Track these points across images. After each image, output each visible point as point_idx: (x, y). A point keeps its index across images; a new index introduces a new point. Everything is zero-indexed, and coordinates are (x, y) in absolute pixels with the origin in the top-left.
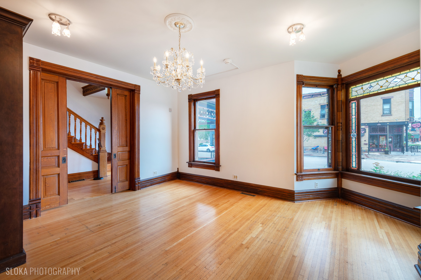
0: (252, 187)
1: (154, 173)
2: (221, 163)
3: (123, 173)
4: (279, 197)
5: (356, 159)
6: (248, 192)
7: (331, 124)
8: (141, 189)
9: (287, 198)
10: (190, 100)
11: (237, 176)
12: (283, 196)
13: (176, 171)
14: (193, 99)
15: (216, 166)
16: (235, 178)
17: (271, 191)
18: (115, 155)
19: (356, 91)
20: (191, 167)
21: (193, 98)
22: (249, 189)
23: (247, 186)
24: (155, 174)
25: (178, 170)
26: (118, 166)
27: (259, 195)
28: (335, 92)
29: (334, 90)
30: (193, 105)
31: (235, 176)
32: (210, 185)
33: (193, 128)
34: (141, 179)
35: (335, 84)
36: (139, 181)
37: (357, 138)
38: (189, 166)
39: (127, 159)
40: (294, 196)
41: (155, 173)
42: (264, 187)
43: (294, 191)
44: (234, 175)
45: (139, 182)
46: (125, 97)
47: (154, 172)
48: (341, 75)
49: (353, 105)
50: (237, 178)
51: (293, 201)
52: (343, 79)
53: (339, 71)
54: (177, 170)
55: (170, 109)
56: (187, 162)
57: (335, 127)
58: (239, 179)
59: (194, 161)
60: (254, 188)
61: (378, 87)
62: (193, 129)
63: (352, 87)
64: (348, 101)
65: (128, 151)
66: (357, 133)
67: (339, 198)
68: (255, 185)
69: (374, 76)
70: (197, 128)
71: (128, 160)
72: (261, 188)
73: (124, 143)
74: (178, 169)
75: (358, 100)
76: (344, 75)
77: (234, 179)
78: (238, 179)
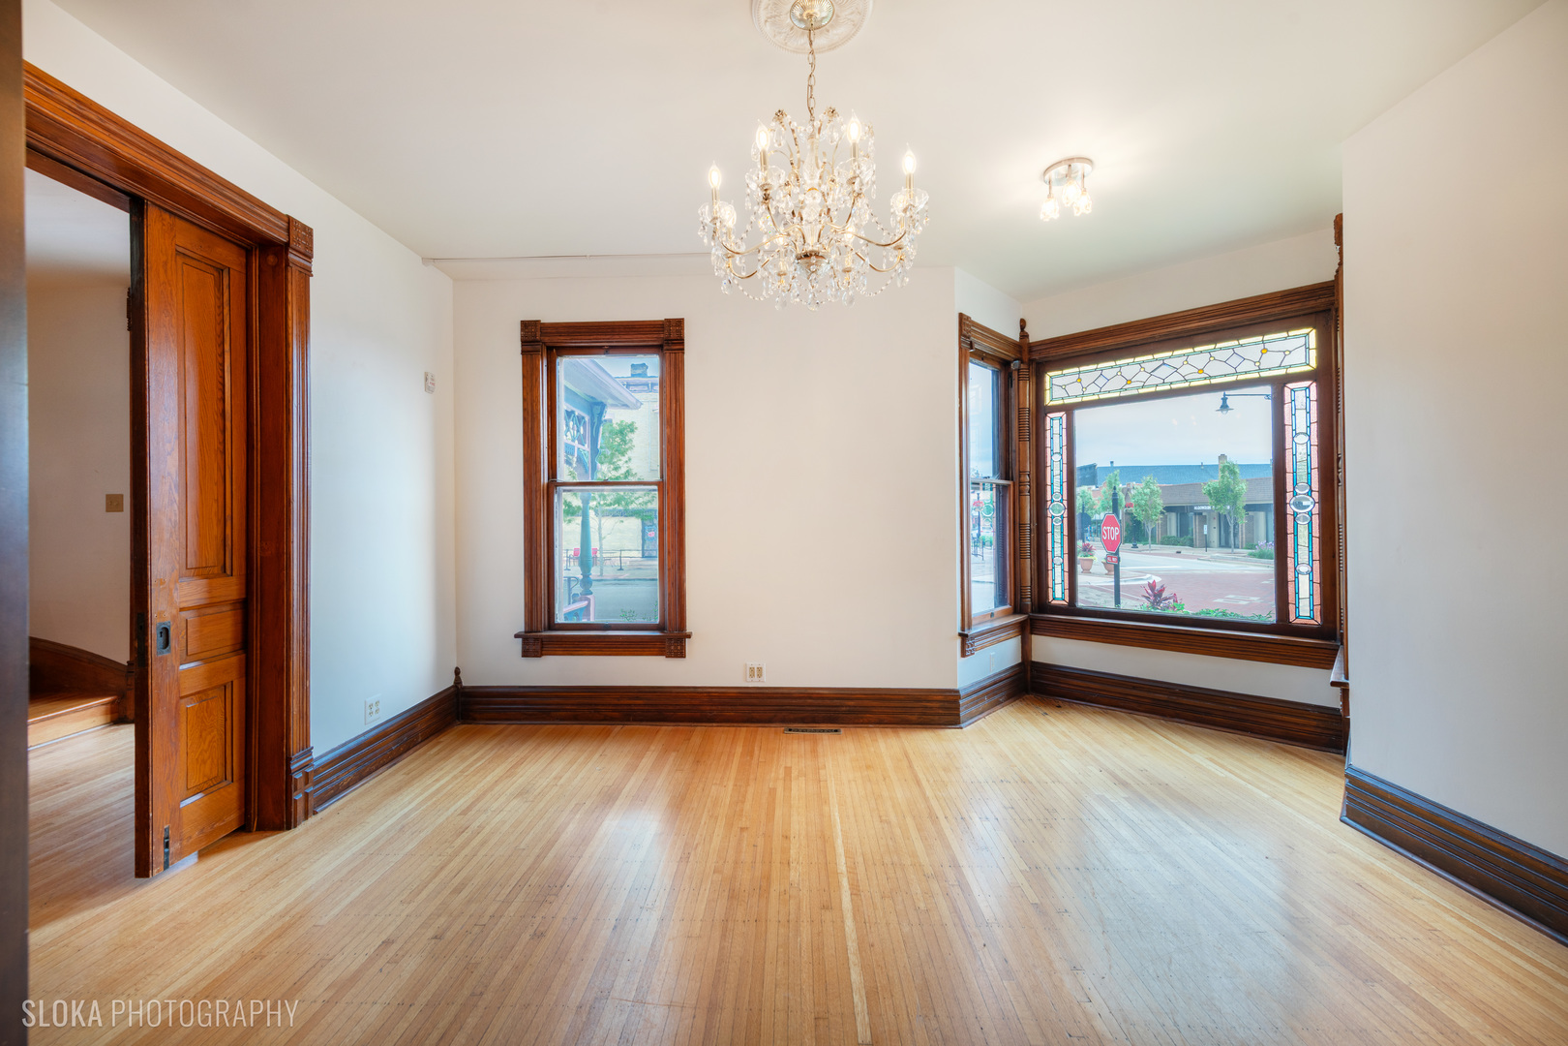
0: (820, 702)
1: (369, 711)
2: (692, 624)
3: (209, 738)
4: (914, 718)
5: (1063, 576)
6: (804, 722)
7: (1004, 476)
8: (315, 813)
9: (937, 718)
10: (529, 348)
11: (760, 669)
12: (925, 714)
13: (450, 682)
14: (544, 343)
15: (670, 638)
16: (752, 676)
17: (887, 704)
18: (165, 632)
19: (1063, 387)
20: (538, 654)
21: (546, 339)
22: (810, 708)
23: (800, 698)
24: (374, 716)
25: (458, 680)
26: (182, 698)
27: (848, 723)
28: (1015, 382)
29: (1011, 377)
30: (545, 369)
31: (752, 669)
32: (641, 720)
33: (544, 479)
34: (315, 754)
35: (1015, 360)
36: (306, 765)
37: (1065, 515)
38: (526, 654)
39: (228, 649)
40: (958, 709)
41: (374, 709)
42: (862, 692)
43: (957, 691)
44: (750, 664)
45: (308, 770)
46: (216, 274)
47: (371, 706)
48: (1027, 336)
49: (1055, 424)
50: (759, 676)
51: (956, 724)
52: (1031, 347)
53: (1023, 324)
54: (453, 677)
55: (429, 377)
56: (516, 636)
57: (1014, 483)
58: (771, 680)
59: (552, 625)
60: (828, 702)
61: (1119, 382)
62: (546, 481)
63: (1051, 374)
64: (1041, 411)
65: (235, 603)
66: (1065, 503)
67: (1027, 693)
68: (831, 692)
69: (1112, 350)
70: (564, 474)
71: (234, 651)
72: (852, 699)
73: (212, 557)
74: (457, 672)
75: (1069, 409)
76: (1036, 335)
77: (749, 679)
78: (765, 677)
